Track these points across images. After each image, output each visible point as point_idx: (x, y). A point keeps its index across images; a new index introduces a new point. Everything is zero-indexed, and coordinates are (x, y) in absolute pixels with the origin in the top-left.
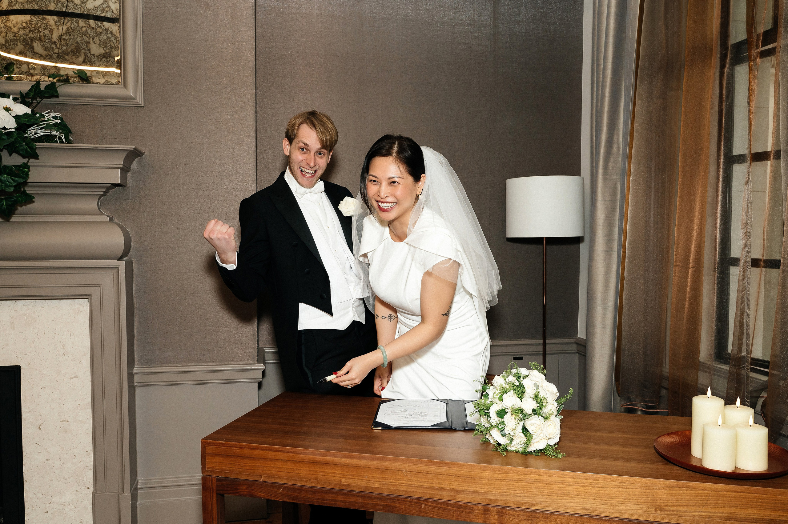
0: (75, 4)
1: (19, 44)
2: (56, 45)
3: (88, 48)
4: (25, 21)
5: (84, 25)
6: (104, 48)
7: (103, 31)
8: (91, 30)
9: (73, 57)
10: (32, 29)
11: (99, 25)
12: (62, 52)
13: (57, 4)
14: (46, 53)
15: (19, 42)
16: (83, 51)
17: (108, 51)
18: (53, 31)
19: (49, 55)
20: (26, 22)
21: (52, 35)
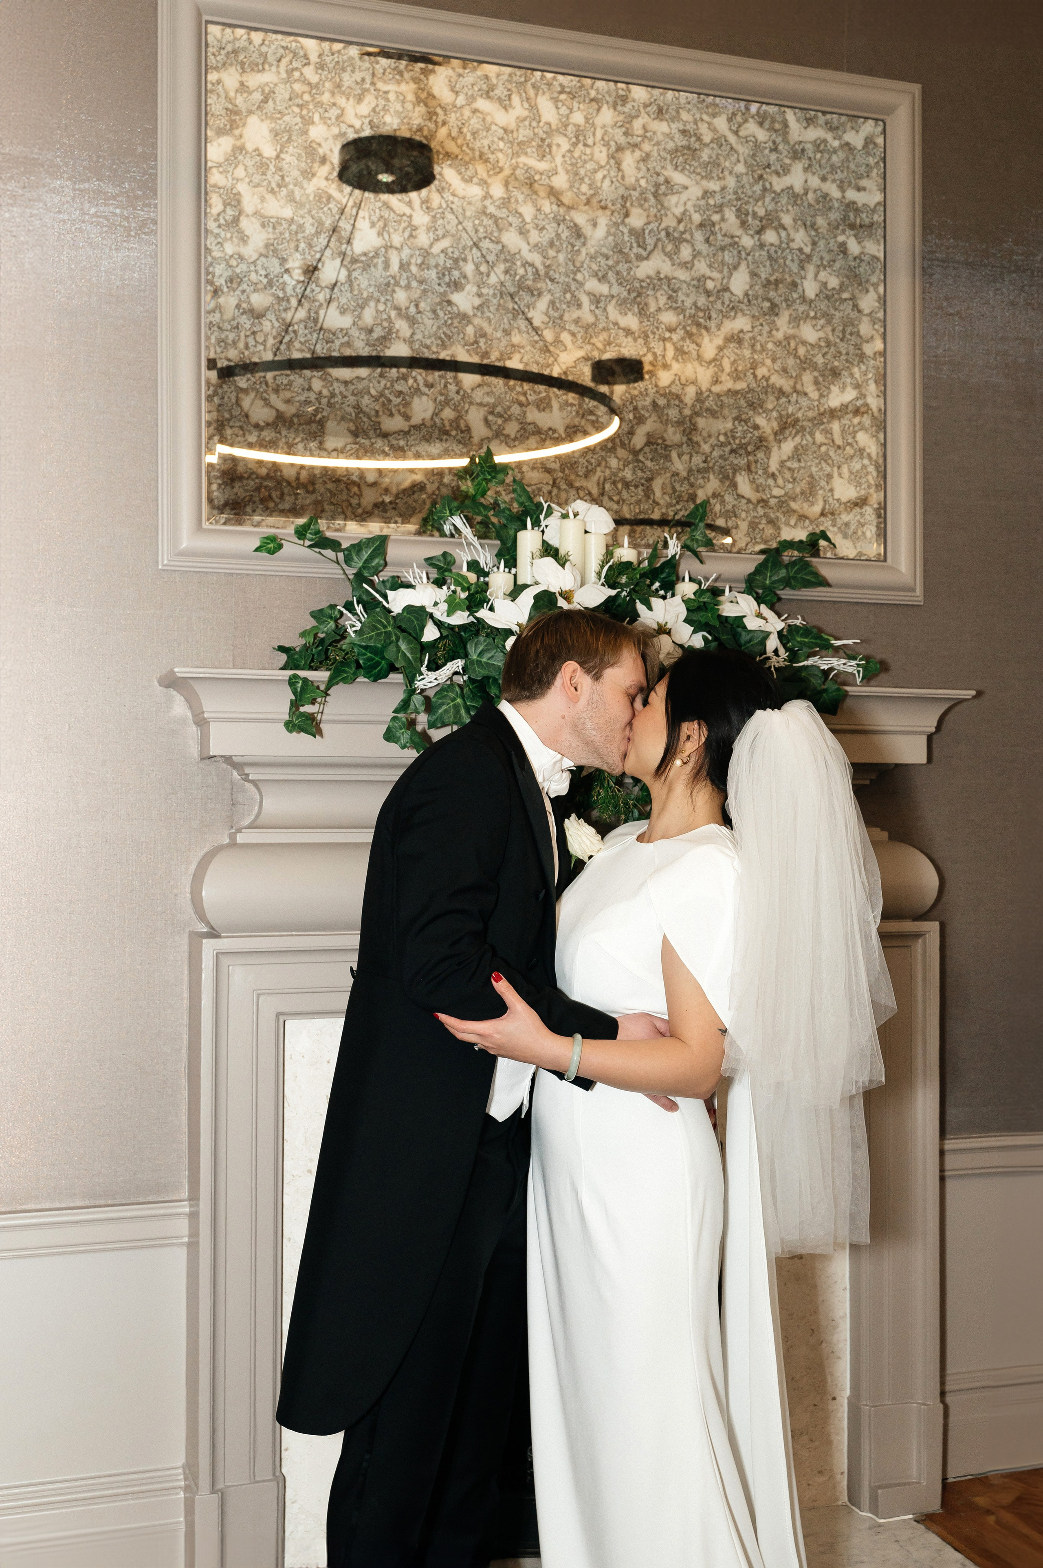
0: (809, 399)
1: (712, 477)
2: (775, 480)
3: (830, 487)
4: (723, 431)
5: (824, 441)
6: (856, 486)
7: (855, 452)
8: (836, 451)
9: (805, 505)
10: (735, 446)
11: (850, 441)
12: (786, 494)
13: (778, 399)
14: (759, 495)
15: (711, 473)
16: (820, 492)
17: (863, 492)
18: (770, 453)
19: (763, 500)
20: (726, 434)
21: (769, 459)
